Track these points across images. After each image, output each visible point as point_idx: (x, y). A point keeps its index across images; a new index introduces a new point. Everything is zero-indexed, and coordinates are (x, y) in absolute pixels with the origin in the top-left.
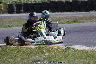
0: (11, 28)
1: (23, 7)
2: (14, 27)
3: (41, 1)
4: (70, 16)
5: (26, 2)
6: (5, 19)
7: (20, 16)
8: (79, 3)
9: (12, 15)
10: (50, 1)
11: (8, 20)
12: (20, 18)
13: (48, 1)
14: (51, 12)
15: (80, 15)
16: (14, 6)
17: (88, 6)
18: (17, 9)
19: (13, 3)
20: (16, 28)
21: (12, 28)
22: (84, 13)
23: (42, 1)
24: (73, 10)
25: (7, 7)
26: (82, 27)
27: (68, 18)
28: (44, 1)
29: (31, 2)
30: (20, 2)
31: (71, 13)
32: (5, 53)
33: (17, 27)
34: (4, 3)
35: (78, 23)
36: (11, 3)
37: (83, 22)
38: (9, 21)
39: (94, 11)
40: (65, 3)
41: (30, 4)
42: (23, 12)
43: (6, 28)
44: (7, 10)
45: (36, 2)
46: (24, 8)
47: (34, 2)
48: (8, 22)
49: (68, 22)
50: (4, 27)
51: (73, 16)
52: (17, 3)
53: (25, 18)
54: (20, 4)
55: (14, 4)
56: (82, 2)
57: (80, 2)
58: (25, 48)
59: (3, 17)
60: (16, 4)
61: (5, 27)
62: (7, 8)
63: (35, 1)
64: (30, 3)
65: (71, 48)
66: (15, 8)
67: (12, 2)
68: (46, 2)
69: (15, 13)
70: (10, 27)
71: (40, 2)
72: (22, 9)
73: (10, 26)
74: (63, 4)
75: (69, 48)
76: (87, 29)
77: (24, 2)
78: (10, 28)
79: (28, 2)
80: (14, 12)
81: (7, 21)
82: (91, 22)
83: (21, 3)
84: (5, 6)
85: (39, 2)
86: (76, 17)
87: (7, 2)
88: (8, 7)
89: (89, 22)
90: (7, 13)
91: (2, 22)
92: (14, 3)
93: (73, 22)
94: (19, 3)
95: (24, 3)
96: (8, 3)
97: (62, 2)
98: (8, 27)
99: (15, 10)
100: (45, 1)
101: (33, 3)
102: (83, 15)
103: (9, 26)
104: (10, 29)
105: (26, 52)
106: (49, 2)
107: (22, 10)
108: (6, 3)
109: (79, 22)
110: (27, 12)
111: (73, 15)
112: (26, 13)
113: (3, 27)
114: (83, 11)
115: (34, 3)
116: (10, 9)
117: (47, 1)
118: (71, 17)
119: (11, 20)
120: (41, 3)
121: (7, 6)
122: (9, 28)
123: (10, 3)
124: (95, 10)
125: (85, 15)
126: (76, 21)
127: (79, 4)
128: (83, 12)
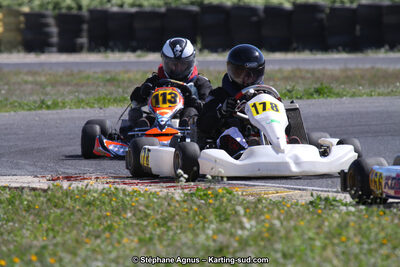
0: (54, 112)
1: (85, 27)
2: (67, 109)
3: (161, 3)
4: (288, 68)
5: (99, 8)
6: (17, 74)
7: (77, 64)
8: (323, 16)
9: (44, 58)
10: (201, 5)
11: (30, 79)
12: (80, 72)
13: (192, 4)
14: (206, 52)
15: (329, 67)
16: (51, 21)
17: (358, 28)
18: (60, 34)
19: (47, 9)
20: (75, 110)
21: (59, 111)
22: (344, 56)
23: (166, 4)
24: (295, 45)
25: (20, 23)
26: (352, 114)
27: (279, 75)
28: (173, 5)
29: (121, 6)
30: (74, 5)
31: (290, 56)
32: (62, 214)
33: (78, 107)
34: (9, 7)
35: (333, 100)
36: (37, 9)
37: (353, 95)
38: (32, 83)
39: (383, 50)
40: (262, 14)
41: (115, 14)
42: (86, 45)
43: (33, 112)
44: (19, 38)
45: (140, 6)
46: (90, 31)
47: (133, 5)
48: (30, 86)
49: (290, 91)
50: (23, 109)
51: (300, 70)
52: (60, 9)
53: (99, 70)
54: (75, 12)
55: (50, 11)
56: (333, 10)
57: (328, 11)
58: (143, 195)
59: (8, 65)
60: (57, 11)
61: (26, 107)
62: (19, 30)
63: (138, 3)
64: (115, 9)
65: (335, 200)
66: (54, 30)
67: (42, 6)
68: (182, 7)
69: (54, 49)
70: (48, 107)
71: (159, 6)
72: (85, 34)
73: (49, 103)
74: (255, 19)
75: (327, 199)
76: (376, 125)
77: (92, 7)
78: (50, 112)
79: (108, 6)
80: (50, 45)
81: (26, 82)
82: (389, 94)
83: (80, 7)
84: (12, 20)
85: (153, 5)
86: (313, 73)
87: (20, 5)
88: (22, 26)
89: (379, 95)
90: (20, 48)
91: (6, 87)
92: (50, 7)
93: (312, 95)
94: (69, 8)
95: (92, 12)
96: (26, 9)
97: (252, 10)
98: (41, 107)
99: (55, 40)
100: (178, 2)
101: (127, 9)
102: (342, 66)
103: (42, 105)
104: (51, 116)
105: (149, 212)
106: (195, 8)
107: (84, 40)
108: (16, 8)
109: (339, 95)
110: (102, 49)
111: (302, 67)
112: (99, 51)
113: (21, 106)
114: (340, 48)
115: (134, 10)
116: (33, 35)
117: (186, 4)
118: (293, 71)
119: (43, 79)
120: (163, 10)
121: (22, 18)
122: (45, 111)
123: (32, 8)
124: (387, 47)
125: (352, 66)
126: (326, 91)
127: (322, 20)
128: (338, 51)
